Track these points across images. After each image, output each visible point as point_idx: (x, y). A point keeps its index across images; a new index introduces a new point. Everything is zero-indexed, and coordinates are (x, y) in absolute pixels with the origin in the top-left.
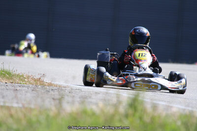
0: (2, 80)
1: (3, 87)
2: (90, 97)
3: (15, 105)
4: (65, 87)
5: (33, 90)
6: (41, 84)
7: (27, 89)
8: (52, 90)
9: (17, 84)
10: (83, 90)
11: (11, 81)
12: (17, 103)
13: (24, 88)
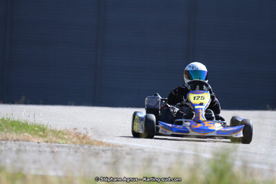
0: (33, 140)
1: (34, 148)
2: (156, 160)
3: (51, 173)
4: (121, 147)
5: (76, 152)
6: (87, 143)
7: (67, 150)
8: (103, 151)
9: (53, 144)
10: (146, 150)
11: (46, 140)
12: (55, 170)
13: (64, 149)
